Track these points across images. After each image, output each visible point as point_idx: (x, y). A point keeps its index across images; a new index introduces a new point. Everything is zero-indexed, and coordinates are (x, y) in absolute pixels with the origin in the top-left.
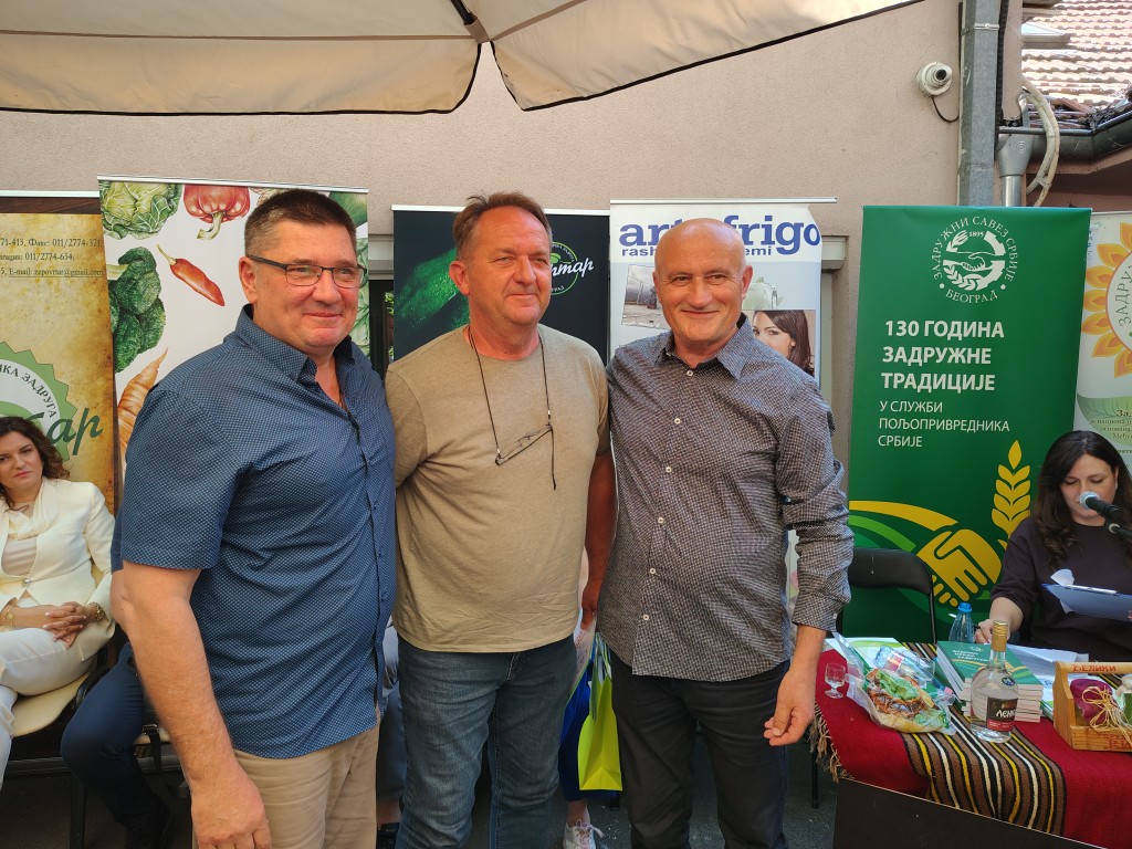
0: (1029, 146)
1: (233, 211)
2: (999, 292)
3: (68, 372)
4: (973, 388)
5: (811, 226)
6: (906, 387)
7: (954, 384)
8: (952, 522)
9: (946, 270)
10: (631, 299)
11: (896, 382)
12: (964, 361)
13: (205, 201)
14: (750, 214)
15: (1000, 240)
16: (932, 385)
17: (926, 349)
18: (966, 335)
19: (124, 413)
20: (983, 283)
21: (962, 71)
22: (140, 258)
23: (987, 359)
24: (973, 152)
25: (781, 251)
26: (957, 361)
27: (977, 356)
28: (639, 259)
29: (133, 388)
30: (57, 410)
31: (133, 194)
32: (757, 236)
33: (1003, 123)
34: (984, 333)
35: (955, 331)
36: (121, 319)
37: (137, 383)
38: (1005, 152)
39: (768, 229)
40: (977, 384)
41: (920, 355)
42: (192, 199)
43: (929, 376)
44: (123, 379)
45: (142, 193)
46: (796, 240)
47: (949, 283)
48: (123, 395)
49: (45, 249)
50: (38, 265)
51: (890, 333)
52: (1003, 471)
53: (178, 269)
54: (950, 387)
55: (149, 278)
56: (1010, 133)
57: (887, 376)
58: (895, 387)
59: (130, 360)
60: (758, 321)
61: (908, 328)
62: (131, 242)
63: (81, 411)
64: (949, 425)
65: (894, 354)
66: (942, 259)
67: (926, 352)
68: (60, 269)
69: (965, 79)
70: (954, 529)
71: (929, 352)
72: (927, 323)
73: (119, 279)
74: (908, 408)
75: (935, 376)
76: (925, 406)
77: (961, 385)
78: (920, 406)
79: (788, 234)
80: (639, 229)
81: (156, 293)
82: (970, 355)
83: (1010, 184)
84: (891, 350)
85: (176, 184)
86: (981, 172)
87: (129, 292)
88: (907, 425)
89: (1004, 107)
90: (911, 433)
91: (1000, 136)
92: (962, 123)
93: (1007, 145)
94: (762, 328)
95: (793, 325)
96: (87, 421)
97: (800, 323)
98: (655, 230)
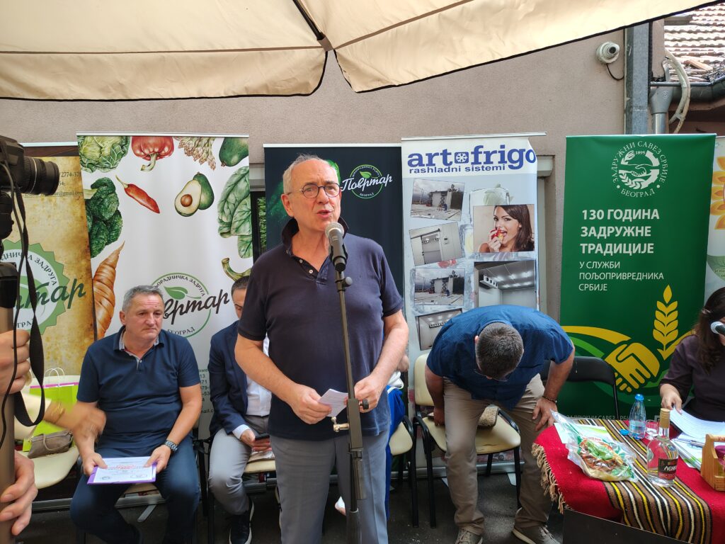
0: (670, 94)
1: (163, 152)
2: (655, 189)
3: (63, 256)
4: (639, 252)
5: (530, 151)
6: (596, 252)
7: (627, 250)
8: (627, 338)
9: (621, 176)
10: (416, 200)
11: (590, 249)
12: (633, 235)
13: (145, 146)
14: (491, 144)
15: (656, 156)
16: (613, 250)
17: (609, 228)
18: (635, 218)
19: (98, 283)
20: (645, 184)
21: (626, 47)
22: (105, 185)
23: (648, 233)
24: (634, 99)
25: (511, 167)
26: (629, 235)
27: (642, 231)
28: (420, 175)
29: (103, 268)
30: (57, 280)
31: (99, 144)
32: (495, 158)
33: (653, 79)
34: (646, 216)
35: (628, 216)
36: (94, 223)
37: (106, 264)
38: (655, 98)
39: (502, 153)
40: (642, 250)
41: (605, 232)
42: (137, 145)
43: (611, 245)
44: (96, 262)
45: (105, 143)
46: (521, 160)
47: (623, 185)
48: (96, 272)
51: (585, 218)
52: (660, 305)
53: (129, 191)
54: (625, 252)
55: (111, 197)
56: (658, 86)
57: (584, 245)
58: (589, 252)
59: (100, 250)
60: (498, 212)
61: (597, 214)
62: (99, 174)
63: (72, 281)
64: (624, 276)
65: (588, 231)
66: (618, 170)
67: (609, 229)
69: (628, 53)
70: (628, 343)
71: (611, 230)
72: (609, 211)
73: (92, 198)
74: (598, 266)
75: (615, 245)
76: (609, 264)
77: (632, 250)
78: (606, 265)
79: (515, 156)
80: (420, 156)
81: (116, 207)
82: (637, 231)
83: (658, 119)
84: (586, 229)
85: (127, 137)
86: (640, 112)
87: (99, 206)
88: (597, 277)
89: (653, 69)
90: (600, 282)
91: (651, 88)
92: (627, 80)
93: (656, 94)
94: (500, 216)
95: (520, 214)
96: (76, 287)
97: (524, 213)
98: (430, 156)
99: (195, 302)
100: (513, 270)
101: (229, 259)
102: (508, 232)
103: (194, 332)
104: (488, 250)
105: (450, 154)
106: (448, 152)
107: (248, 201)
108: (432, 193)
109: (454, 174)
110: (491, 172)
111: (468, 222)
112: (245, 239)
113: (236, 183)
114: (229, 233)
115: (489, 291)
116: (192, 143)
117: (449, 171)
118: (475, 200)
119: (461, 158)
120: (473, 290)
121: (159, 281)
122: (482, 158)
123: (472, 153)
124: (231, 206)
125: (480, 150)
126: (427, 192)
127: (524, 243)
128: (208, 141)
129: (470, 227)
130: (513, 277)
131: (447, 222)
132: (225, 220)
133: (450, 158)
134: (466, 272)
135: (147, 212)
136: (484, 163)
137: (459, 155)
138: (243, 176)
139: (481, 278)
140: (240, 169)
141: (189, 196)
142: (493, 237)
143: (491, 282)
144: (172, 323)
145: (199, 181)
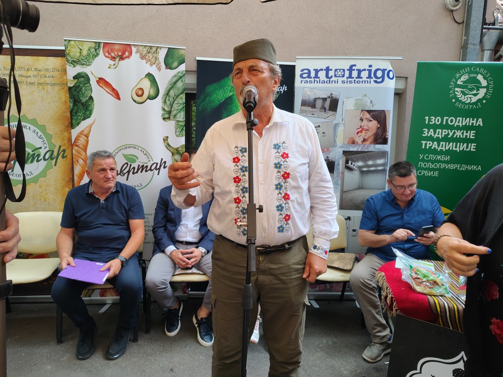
0: (498, 36)
1: (124, 56)
2: (482, 104)
3: (52, 129)
4: (465, 150)
5: (390, 71)
6: (433, 148)
7: (456, 147)
8: (449, 211)
9: (456, 92)
10: (304, 103)
11: (428, 146)
12: (462, 137)
13: (112, 51)
14: (362, 64)
15: (485, 78)
16: (445, 147)
17: (444, 130)
18: (464, 124)
19: (76, 148)
20: (474, 99)
22: (83, 77)
23: (473, 136)
24: (470, 38)
25: (375, 82)
26: (458, 137)
27: (468, 134)
28: (308, 85)
29: (80, 136)
30: (47, 146)
31: (80, 47)
32: (365, 74)
33: (486, 24)
34: (473, 123)
35: (459, 123)
36: (75, 104)
37: (81, 134)
38: (485, 38)
39: (370, 71)
40: (467, 148)
41: (441, 133)
42: (106, 49)
43: (444, 143)
44: (75, 132)
45: (84, 46)
46: (383, 77)
47: (457, 99)
48: (75, 140)
49: (42, 73)
50: (39, 80)
51: (427, 123)
53: (100, 83)
54: (454, 149)
55: (87, 86)
56: (489, 29)
57: (424, 142)
58: (428, 148)
59: (78, 124)
60: (363, 115)
61: (436, 120)
62: (79, 69)
63: (58, 147)
64: (452, 166)
65: (428, 132)
66: (454, 88)
68: (48, 82)
69: (468, 3)
71: (445, 132)
72: (445, 118)
73: (74, 86)
74: (433, 158)
75: (447, 143)
76: (441, 157)
77: (459, 148)
79: (379, 74)
80: (309, 71)
81: (90, 93)
82: (465, 134)
83: (487, 54)
84: (427, 130)
85: (99, 42)
86: (474, 48)
87: (78, 92)
88: (432, 166)
89: (487, 16)
90: (433, 170)
91: (484, 30)
92: (466, 24)
93: (487, 35)
94: (364, 118)
95: (379, 117)
96: (60, 151)
97: (382, 116)
98: (317, 71)
99: (143, 166)
100: (370, 158)
101: (168, 137)
102: (370, 130)
103: (142, 187)
104: (353, 142)
105: (331, 70)
106: (330, 68)
107: (183, 96)
108: (316, 99)
109: (333, 85)
110: (361, 85)
111: (340, 121)
112: (180, 124)
113: (175, 83)
114: (169, 118)
115: (352, 172)
116: (145, 50)
117: (330, 83)
118: (347, 105)
119: (340, 73)
120: (341, 171)
121: (119, 149)
122: (355, 74)
123: (348, 70)
124: (171, 99)
125: (354, 68)
126: (312, 97)
127: (380, 138)
128: (157, 49)
129: (342, 125)
130: (370, 163)
131: (326, 120)
132: (166, 109)
133: (331, 73)
134: (337, 158)
135: (112, 99)
136: (356, 78)
137: (338, 71)
138: (181, 77)
139: (347, 162)
140: (179, 72)
141: (141, 89)
142: (358, 133)
143: (354, 166)
144: (127, 180)
145: (149, 79)
